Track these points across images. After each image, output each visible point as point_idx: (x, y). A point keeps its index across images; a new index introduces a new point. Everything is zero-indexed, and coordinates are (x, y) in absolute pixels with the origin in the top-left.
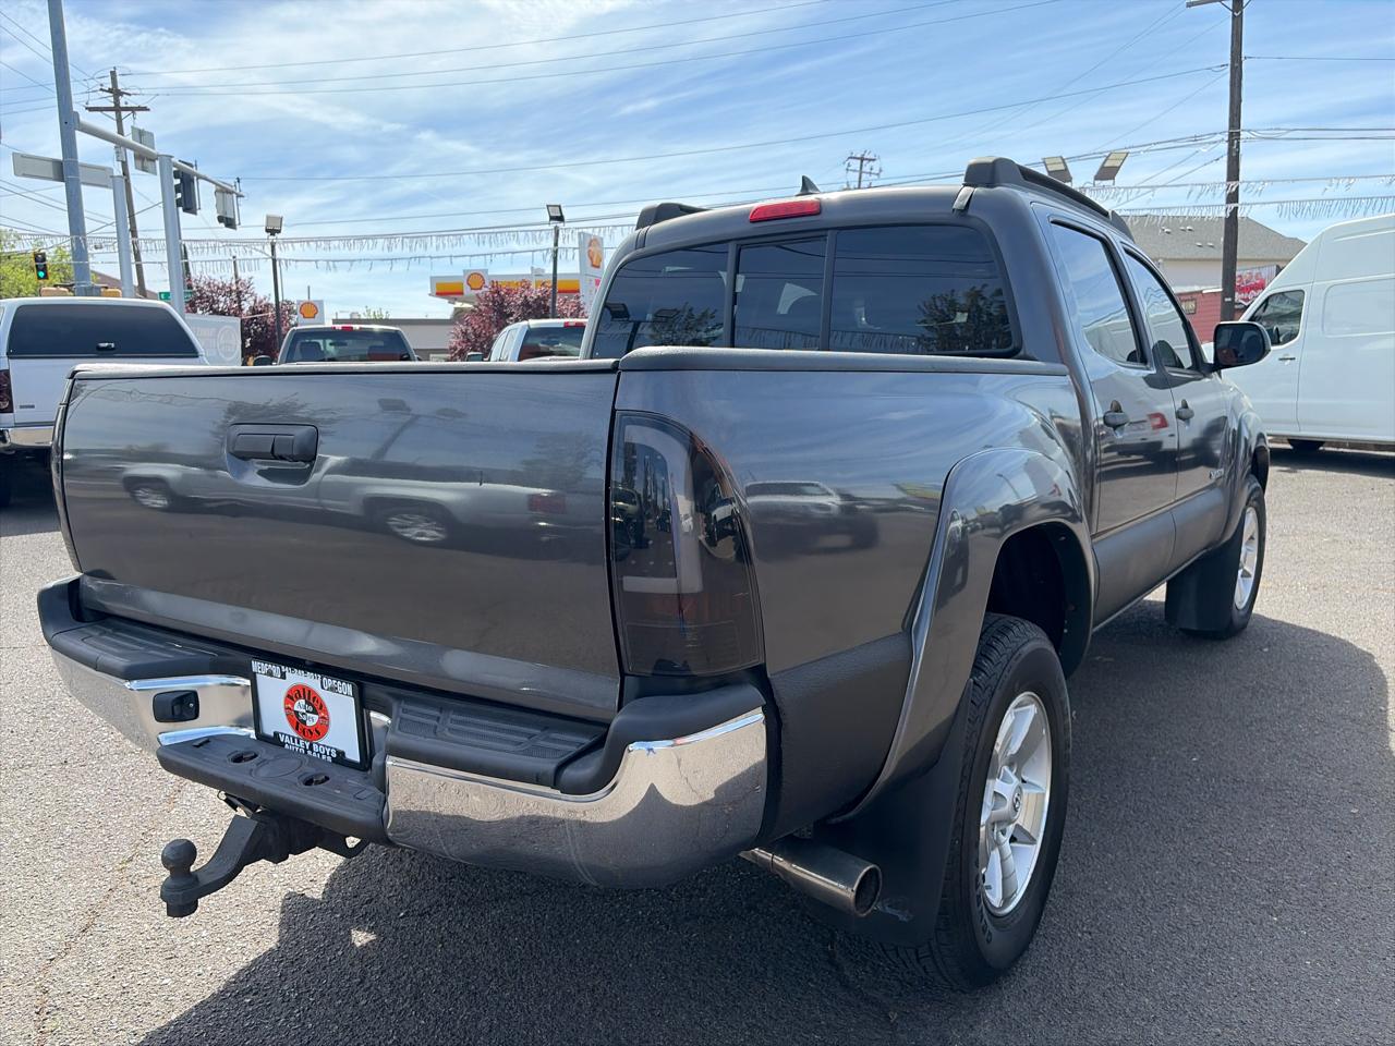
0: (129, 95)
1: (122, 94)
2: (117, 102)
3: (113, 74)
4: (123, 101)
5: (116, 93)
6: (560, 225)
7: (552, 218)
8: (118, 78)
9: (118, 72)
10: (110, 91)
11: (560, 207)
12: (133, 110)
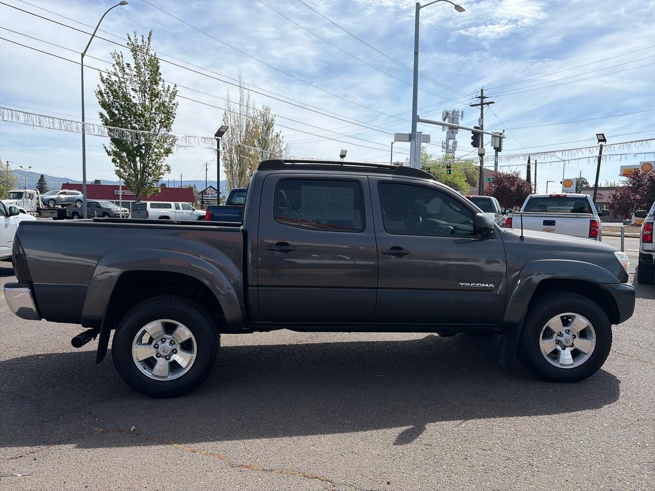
0: (487, 97)
1: (484, 98)
2: (482, 101)
3: (482, 90)
4: (485, 100)
5: (482, 98)
6: (603, 143)
7: (600, 141)
8: (484, 92)
9: (484, 89)
10: (479, 97)
11: (603, 135)
12: (488, 104)
